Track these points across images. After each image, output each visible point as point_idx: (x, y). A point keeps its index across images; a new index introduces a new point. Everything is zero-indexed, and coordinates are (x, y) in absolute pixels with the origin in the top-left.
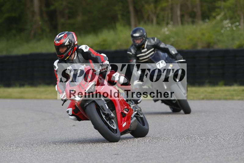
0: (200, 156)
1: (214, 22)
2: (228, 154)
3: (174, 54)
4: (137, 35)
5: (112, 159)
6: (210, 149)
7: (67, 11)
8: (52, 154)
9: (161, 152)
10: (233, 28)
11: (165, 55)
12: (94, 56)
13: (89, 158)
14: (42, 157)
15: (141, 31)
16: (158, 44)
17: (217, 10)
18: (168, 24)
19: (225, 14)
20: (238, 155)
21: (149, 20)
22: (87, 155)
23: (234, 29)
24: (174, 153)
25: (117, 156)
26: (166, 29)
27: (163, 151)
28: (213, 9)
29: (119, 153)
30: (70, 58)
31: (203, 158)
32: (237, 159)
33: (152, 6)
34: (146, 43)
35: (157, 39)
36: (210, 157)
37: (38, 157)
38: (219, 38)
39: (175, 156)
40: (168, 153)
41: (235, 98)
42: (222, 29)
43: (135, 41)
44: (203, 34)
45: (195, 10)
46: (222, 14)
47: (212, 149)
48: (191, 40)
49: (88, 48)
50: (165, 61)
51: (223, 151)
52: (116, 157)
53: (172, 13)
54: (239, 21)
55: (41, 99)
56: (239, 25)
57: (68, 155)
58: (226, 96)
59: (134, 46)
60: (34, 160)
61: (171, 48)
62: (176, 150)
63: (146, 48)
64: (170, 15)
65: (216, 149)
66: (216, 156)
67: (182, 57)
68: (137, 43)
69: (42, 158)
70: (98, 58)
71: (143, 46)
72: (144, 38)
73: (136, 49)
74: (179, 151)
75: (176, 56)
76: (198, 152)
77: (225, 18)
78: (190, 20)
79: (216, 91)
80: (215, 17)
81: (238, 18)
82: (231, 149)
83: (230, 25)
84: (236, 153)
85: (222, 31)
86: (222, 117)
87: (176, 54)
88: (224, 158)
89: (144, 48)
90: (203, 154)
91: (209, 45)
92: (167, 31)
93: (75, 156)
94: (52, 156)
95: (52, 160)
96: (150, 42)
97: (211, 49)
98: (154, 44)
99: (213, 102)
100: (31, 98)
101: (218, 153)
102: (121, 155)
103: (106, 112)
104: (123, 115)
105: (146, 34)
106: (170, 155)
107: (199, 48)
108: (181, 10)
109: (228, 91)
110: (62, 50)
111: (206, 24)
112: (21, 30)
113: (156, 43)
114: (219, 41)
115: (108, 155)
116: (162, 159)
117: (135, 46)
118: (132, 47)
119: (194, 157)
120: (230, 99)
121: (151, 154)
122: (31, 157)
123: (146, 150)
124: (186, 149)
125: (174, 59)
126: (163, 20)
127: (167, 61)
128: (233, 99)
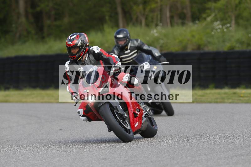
0: (190, 161)
1: (204, 24)
2: (218, 158)
3: (157, 56)
4: (121, 36)
5: (100, 163)
6: (200, 153)
7: (53, 12)
8: (38, 159)
9: (150, 157)
10: (223, 29)
11: (149, 57)
12: (106, 57)
13: (76, 163)
14: (28, 162)
15: (125, 32)
16: (141, 45)
17: (208, 11)
18: (157, 25)
19: (216, 15)
20: (229, 159)
21: (137, 22)
22: (74, 160)
23: (225, 30)
24: (164, 157)
25: (105, 161)
26: (155, 31)
27: (152, 156)
28: (203, 10)
29: (107, 158)
30: (82, 59)
31: (193, 162)
32: (228, 164)
33: (141, 7)
34: (130, 44)
35: (140, 41)
36: (200, 161)
37: (24, 162)
38: (209, 40)
39: (165, 160)
40: (157, 157)
41: (226, 101)
42: (212, 31)
43: (119, 42)
44: (193, 36)
45: (185, 11)
46: (213, 15)
47: (203, 154)
48: (181, 42)
49: (100, 49)
50: (149, 63)
51: (214, 155)
52: (103, 162)
53: (161, 14)
54: (230, 23)
55: (26, 102)
56: (230, 26)
57: (55, 160)
58: (217, 99)
59: (117, 47)
60: (20, 165)
61: (155, 50)
62: (166, 155)
63: (130, 49)
64: (159, 17)
65: (207, 153)
66: (207, 160)
67: (165, 59)
68: (121, 44)
69: (28, 164)
70: (110, 59)
71: (126, 47)
72: (128, 40)
73: (119, 50)
74: (169, 155)
75: (159, 58)
76: (188, 156)
77: (216, 19)
78: (180, 21)
79: (207, 94)
80: (205, 19)
81: (229, 20)
82: (222, 153)
83: (220, 26)
84: (227, 157)
85: (213, 33)
86: (213, 120)
87: (160, 56)
88: (215, 162)
89: (127, 50)
90: (193, 159)
91: (199, 47)
92: (156, 33)
93: (61, 160)
94: (38, 161)
95: (38, 165)
96: (134, 44)
97: (202, 51)
98: (137, 45)
99: (204, 105)
100: (17, 102)
101: (209, 157)
102: (109, 160)
103: (120, 113)
104: (135, 115)
105: (130, 35)
106: (160, 159)
107: (189, 50)
108: (171, 11)
109: (219, 94)
110: (75, 51)
111: (196, 26)
112: (6, 32)
113: (140, 45)
114: (209, 42)
115: (96, 160)
116: (151, 164)
117: (119, 47)
118: (115, 48)
119: (184, 161)
120: (221, 102)
121: (140, 158)
122: (17, 162)
123: (134, 155)
124: (176, 153)
125: (158, 61)
126: (152, 22)
127: (151, 63)
128: (224, 102)
